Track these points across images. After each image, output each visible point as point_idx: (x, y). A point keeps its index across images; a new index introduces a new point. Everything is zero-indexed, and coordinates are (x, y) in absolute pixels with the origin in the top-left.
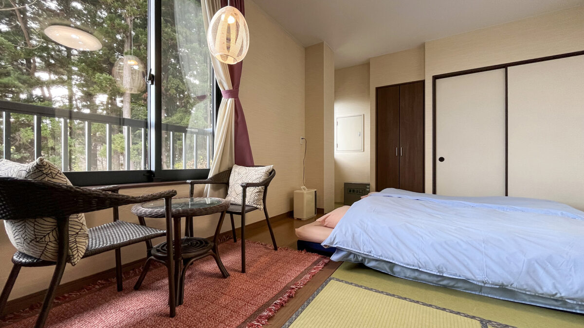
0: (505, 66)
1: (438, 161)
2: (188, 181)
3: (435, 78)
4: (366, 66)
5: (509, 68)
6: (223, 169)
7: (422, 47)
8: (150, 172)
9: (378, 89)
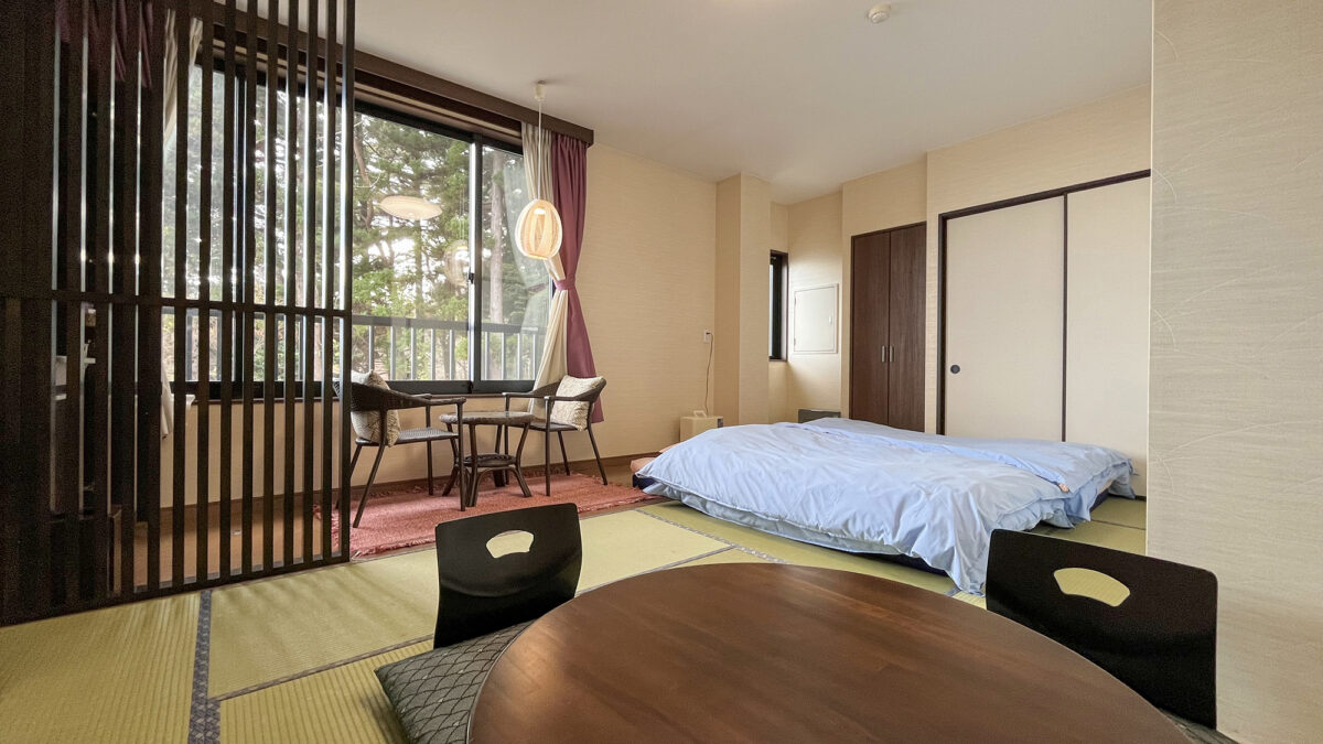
0: (1063, 192)
1: (948, 372)
2: (504, 394)
3: (944, 219)
4: (834, 198)
5: (1069, 195)
6: (551, 382)
7: (923, 160)
8: (470, 382)
9: (854, 239)
